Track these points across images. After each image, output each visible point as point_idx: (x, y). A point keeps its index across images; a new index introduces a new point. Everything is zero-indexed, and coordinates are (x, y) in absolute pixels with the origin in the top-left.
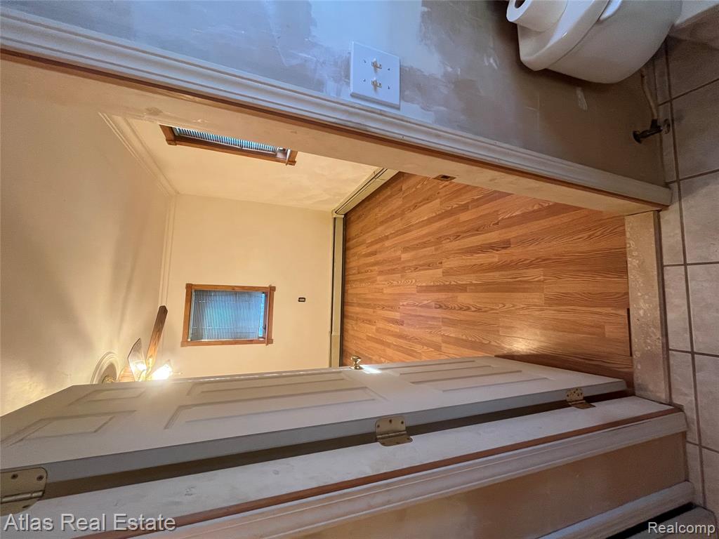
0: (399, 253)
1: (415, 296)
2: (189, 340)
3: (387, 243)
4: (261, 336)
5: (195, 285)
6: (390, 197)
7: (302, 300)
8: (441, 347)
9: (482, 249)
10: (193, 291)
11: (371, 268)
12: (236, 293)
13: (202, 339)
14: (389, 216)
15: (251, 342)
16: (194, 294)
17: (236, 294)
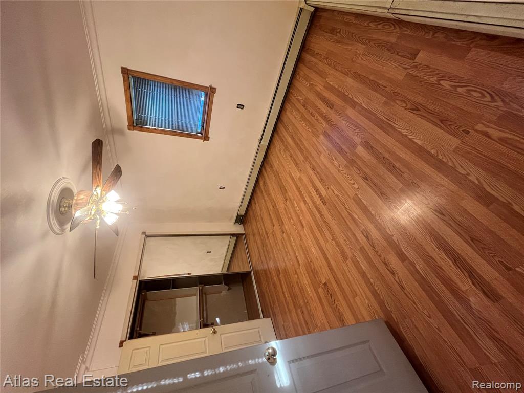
0: (357, 140)
1: (349, 200)
2: (135, 125)
3: (350, 112)
4: (199, 131)
5: (131, 70)
6: (391, 48)
7: (240, 106)
8: (347, 259)
9: (457, 260)
10: (130, 76)
11: (320, 118)
12: (175, 87)
13: (146, 125)
14: (371, 78)
15: (190, 136)
16: (131, 79)
17: (176, 89)
